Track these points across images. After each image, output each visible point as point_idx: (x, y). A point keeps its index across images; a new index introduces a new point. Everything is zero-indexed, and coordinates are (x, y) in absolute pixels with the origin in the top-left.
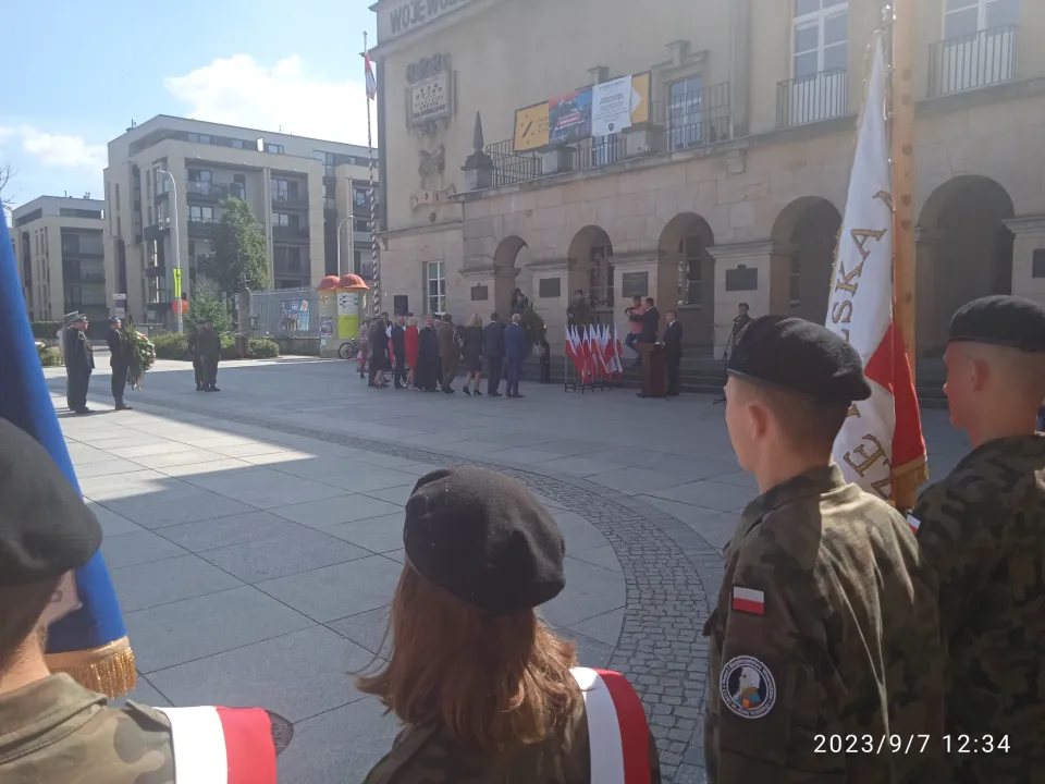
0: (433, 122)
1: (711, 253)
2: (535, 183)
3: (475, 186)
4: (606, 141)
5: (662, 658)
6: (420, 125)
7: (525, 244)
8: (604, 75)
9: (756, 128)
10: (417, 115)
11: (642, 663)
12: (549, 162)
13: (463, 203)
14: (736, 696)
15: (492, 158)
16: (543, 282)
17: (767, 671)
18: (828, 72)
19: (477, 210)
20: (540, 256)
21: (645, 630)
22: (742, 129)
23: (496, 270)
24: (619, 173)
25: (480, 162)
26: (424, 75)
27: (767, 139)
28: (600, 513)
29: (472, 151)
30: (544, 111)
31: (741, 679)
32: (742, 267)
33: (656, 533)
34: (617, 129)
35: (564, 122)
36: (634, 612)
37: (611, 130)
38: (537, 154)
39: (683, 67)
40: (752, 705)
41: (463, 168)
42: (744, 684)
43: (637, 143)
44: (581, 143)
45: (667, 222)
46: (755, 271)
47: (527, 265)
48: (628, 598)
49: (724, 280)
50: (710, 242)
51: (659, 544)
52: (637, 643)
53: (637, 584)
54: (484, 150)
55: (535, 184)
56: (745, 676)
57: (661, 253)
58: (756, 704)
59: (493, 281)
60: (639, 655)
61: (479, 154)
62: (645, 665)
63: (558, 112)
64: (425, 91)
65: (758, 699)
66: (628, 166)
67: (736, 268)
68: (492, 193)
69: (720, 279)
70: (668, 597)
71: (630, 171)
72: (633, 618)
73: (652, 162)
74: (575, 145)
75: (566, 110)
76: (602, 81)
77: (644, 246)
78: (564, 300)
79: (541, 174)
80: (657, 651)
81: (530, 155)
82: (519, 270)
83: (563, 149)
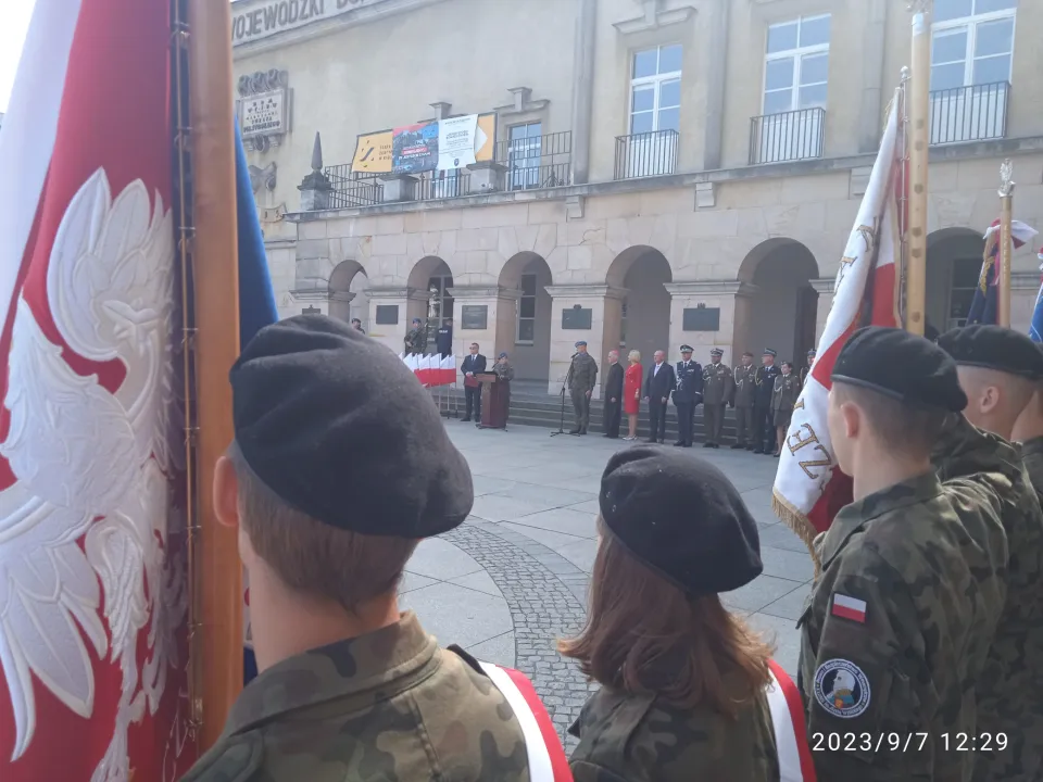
0: (266, 138)
1: (549, 292)
2: (376, 209)
3: (312, 206)
4: (446, 175)
5: (562, 679)
6: (252, 140)
7: (361, 269)
8: (446, 110)
9: (596, 177)
10: (247, 129)
11: (544, 685)
12: (392, 190)
13: (297, 222)
14: (830, 696)
15: (331, 180)
16: (380, 309)
17: (863, 677)
18: (661, 132)
19: (313, 230)
20: (378, 282)
21: (539, 653)
22: (583, 178)
23: (331, 293)
24: (462, 208)
25: (318, 183)
26: (258, 88)
27: (605, 188)
28: (468, 539)
29: (310, 171)
30: (388, 139)
31: (836, 680)
32: (578, 307)
33: (527, 559)
34: (462, 165)
35: (410, 152)
36: (524, 636)
37: (456, 165)
38: (379, 181)
39: (524, 112)
40: (844, 706)
41: (298, 187)
42: (838, 685)
43: (482, 180)
44: (425, 174)
45: (508, 258)
46: (589, 311)
47: (365, 291)
48: (514, 622)
49: (561, 318)
50: (549, 282)
51: (532, 570)
52: (534, 665)
53: (520, 608)
54: (322, 171)
55: (377, 211)
56: (840, 678)
57: (501, 288)
58: (850, 705)
59: (327, 304)
60: (539, 677)
61: (317, 175)
62: (547, 687)
63: (402, 143)
64: (259, 106)
65: (852, 701)
66: (471, 201)
67: (571, 307)
68: (330, 215)
69: (557, 317)
70: (553, 621)
71: (472, 207)
72: (525, 641)
73: (495, 199)
74: (417, 176)
75: (410, 141)
76: (444, 116)
77: (485, 280)
78: (402, 327)
79: (383, 202)
80: (554, 673)
81: (371, 181)
82: (354, 295)
83: (406, 179)
